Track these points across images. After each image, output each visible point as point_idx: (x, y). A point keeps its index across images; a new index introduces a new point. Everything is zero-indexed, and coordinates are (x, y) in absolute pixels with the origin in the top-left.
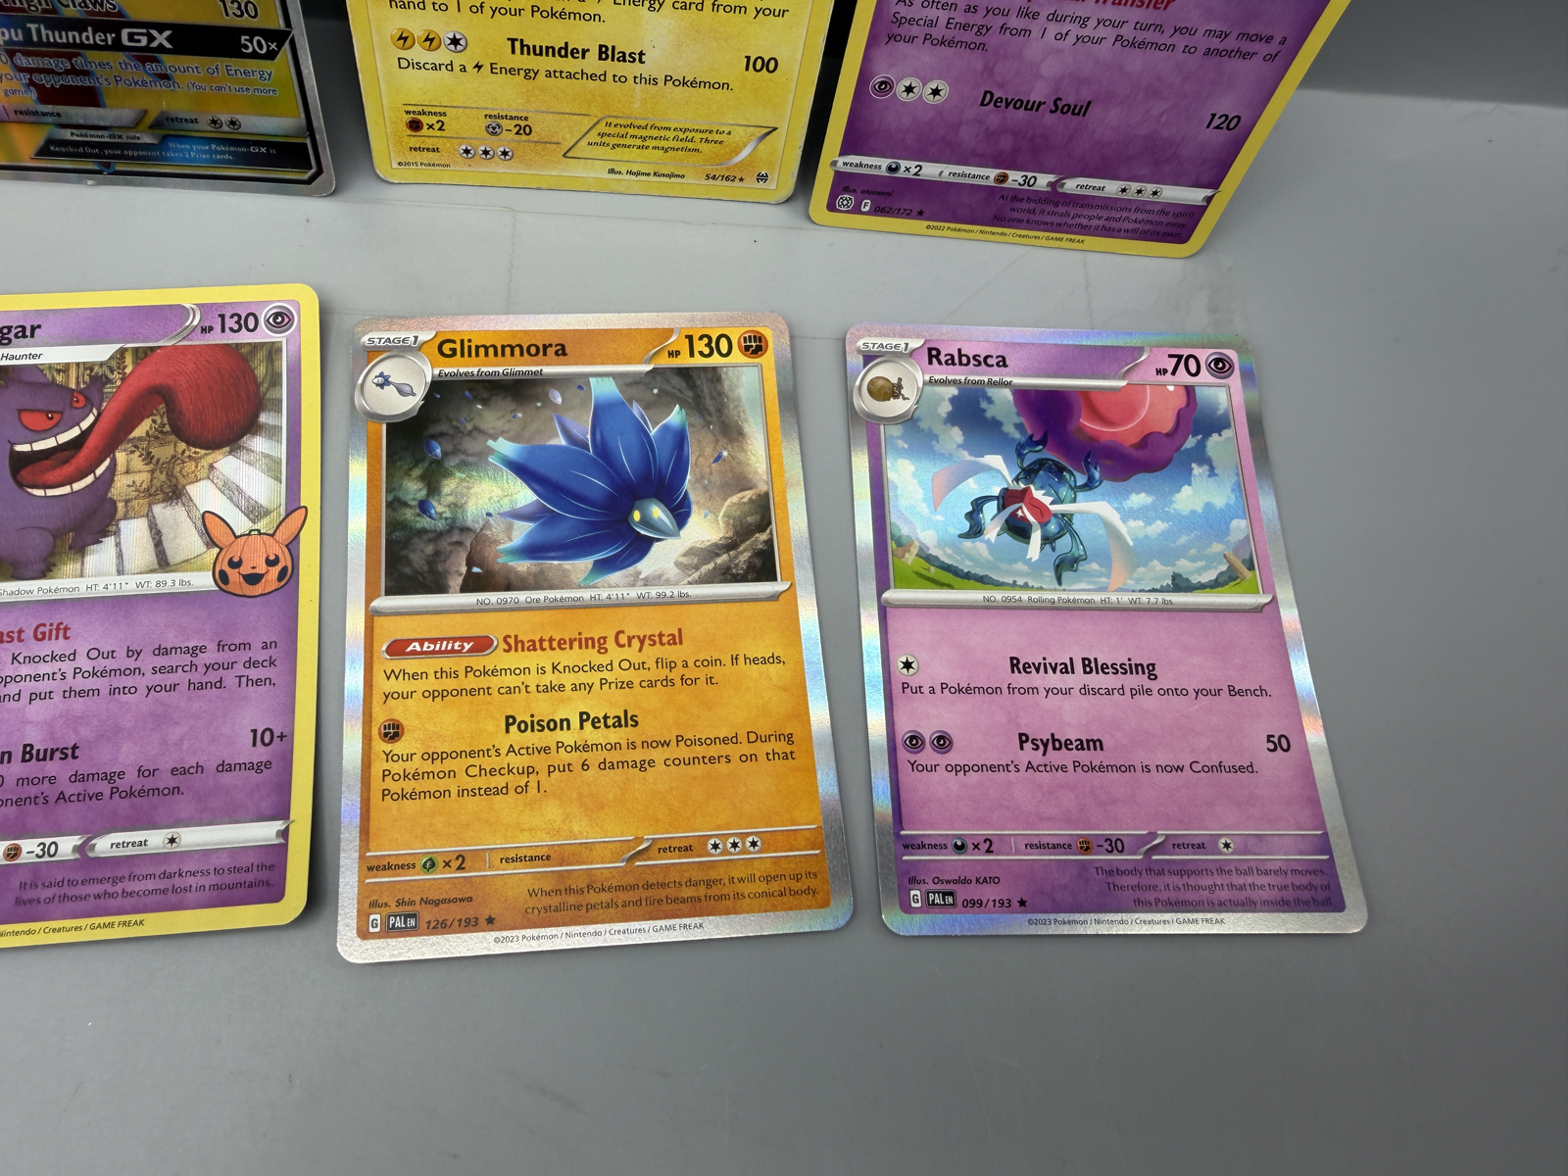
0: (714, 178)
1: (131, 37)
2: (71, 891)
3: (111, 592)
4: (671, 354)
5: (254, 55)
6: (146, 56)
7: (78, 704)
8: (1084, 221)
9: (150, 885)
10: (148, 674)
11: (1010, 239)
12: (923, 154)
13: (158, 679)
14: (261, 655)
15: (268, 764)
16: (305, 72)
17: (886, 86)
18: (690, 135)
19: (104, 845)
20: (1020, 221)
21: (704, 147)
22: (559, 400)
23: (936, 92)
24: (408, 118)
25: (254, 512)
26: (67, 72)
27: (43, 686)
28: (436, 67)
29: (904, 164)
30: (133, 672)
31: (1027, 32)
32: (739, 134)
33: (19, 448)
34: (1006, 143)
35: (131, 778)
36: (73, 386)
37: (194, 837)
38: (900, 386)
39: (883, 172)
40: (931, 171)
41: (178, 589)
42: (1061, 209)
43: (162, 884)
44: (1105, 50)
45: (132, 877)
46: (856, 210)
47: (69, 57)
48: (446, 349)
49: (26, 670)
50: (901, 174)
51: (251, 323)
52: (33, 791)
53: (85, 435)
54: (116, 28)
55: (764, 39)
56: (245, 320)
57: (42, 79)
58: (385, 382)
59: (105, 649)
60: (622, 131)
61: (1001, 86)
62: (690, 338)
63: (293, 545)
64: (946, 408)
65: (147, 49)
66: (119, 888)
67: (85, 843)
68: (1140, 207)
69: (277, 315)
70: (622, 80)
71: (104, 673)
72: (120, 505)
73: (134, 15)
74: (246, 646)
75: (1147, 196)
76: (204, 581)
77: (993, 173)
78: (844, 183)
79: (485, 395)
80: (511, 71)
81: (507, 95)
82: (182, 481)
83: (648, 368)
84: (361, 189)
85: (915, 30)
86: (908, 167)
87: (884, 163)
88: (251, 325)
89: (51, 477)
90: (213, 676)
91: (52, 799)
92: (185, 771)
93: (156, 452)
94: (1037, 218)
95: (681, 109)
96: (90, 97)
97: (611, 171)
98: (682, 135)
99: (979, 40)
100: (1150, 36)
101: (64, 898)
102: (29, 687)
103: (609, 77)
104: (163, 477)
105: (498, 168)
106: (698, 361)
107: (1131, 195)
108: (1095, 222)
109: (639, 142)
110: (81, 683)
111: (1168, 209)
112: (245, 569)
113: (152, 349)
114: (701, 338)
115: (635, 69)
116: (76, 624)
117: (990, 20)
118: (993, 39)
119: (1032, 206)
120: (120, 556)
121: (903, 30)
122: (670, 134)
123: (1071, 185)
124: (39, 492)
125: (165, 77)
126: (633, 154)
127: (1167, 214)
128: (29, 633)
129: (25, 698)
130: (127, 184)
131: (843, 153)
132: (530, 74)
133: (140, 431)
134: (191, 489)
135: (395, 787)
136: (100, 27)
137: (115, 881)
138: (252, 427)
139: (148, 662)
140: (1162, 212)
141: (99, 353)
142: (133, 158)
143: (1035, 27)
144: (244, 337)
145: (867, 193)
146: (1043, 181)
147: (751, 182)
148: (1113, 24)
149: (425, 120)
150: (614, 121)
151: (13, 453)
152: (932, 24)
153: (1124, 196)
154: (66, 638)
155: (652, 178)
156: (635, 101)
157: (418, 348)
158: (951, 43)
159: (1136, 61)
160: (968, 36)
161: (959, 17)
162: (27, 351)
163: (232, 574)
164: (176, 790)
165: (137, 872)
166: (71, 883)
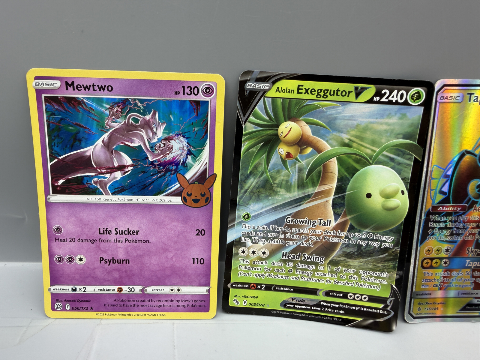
57: (479, 280)
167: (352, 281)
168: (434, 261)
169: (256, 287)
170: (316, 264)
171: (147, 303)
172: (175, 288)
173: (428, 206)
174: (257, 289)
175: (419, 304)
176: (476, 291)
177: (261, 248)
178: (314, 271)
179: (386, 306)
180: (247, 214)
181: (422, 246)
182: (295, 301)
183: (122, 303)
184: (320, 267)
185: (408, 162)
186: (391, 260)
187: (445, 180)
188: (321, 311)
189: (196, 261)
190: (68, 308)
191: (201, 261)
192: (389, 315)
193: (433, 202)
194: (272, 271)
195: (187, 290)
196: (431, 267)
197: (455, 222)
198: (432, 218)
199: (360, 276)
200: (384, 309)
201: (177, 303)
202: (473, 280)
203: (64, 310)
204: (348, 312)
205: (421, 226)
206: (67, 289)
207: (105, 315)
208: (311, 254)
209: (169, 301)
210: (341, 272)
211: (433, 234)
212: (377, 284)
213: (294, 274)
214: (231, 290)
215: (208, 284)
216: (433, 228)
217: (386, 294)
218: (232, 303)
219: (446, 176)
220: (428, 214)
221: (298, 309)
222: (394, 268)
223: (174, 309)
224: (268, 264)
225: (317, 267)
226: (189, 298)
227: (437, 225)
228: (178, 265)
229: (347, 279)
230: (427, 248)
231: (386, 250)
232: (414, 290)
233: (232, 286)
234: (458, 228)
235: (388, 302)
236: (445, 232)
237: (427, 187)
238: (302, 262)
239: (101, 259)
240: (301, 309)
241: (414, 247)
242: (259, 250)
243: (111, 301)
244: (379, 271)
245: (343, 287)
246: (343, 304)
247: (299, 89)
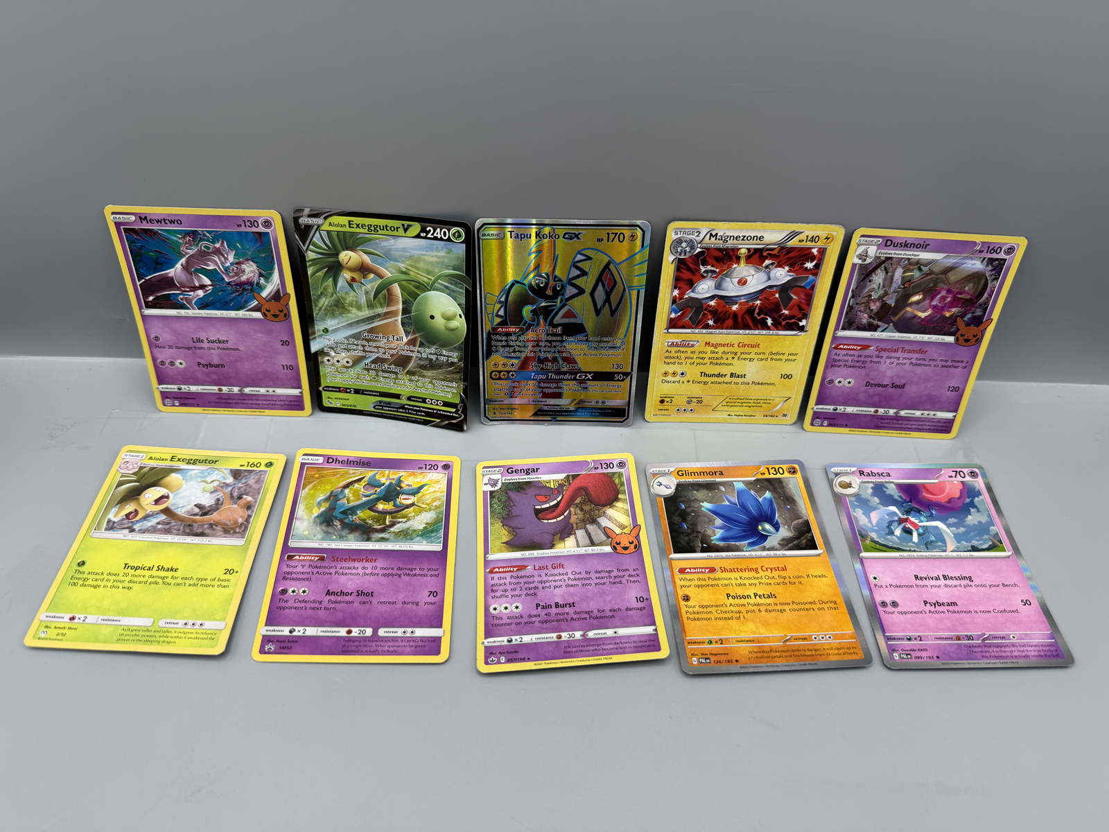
0: (766, 416)
1: (580, 376)
2: (583, 649)
3: (576, 553)
4: (762, 474)
5: (618, 380)
6: (582, 382)
7: (572, 589)
8: (909, 426)
9: (611, 646)
10: (595, 579)
11: (882, 434)
12: (846, 404)
13: (598, 581)
14: (634, 573)
15: (644, 608)
16: (633, 384)
17: (831, 381)
18: (759, 401)
19: (591, 634)
20: (885, 427)
21: (764, 405)
22: (724, 490)
23: (849, 383)
24: (661, 399)
25: (622, 527)
26: (555, 388)
27: (558, 584)
28: (674, 382)
29: (839, 407)
30: (589, 579)
31: (879, 362)
32: (777, 400)
33: (536, 507)
34: (876, 399)
35: (595, 613)
36: (552, 487)
37: (623, 631)
38: (851, 484)
39: (831, 411)
40: (849, 410)
41: (599, 552)
42: (901, 422)
43: (615, 646)
44: (907, 367)
45: (604, 644)
46: (822, 425)
47: (557, 383)
48: (680, 473)
49: (551, 578)
50: (838, 411)
51: (611, 466)
52: (562, 617)
53: (559, 503)
54: (576, 374)
55: (787, 368)
56: (609, 465)
57: (546, 391)
58: (660, 484)
59: (578, 571)
60: (735, 401)
61: (872, 380)
62: (768, 468)
63: (637, 537)
64: (870, 491)
65: (584, 379)
66: (600, 647)
67: (585, 633)
68: (930, 420)
69: (620, 463)
70: (737, 383)
71: (578, 579)
72: (574, 525)
73: (583, 370)
74: (627, 570)
75: (931, 416)
76: (608, 549)
77: (873, 410)
78: (817, 415)
79: (697, 488)
80: (699, 383)
81: (696, 390)
82: (595, 517)
83: (755, 478)
84: (640, 423)
85: (840, 363)
86: (841, 409)
87: (832, 407)
88: (612, 467)
89: (549, 516)
90: (618, 580)
91: (569, 619)
92: (615, 611)
93: (584, 508)
94: (891, 426)
95: (756, 393)
96: (559, 396)
97: (729, 415)
98: (756, 401)
99: (863, 365)
100: (921, 362)
101: (581, 651)
102: (553, 584)
103: (733, 383)
104: (588, 516)
105: (689, 415)
106: (772, 476)
107: (925, 416)
108: (914, 427)
109: (740, 404)
110: (571, 583)
111: (940, 421)
112: (622, 545)
113: (578, 475)
114: (772, 468)
115: (743, 380)
116: (566, 564)
117: (866, 359)
118: (868, 365)
119: (889, 421)
120: (577, 541)
121: (836, 363)
122: (752, 401)
123: (903, 413)
124: (546, 521)
125: (586, 388)
126: (738, 408)
127: (940, 422)
128: (550, 567)
129: (552, 587)
130: (559, 424)
131: (816, 404)
132: (705, 383)
133: (578, 501)
134: (598, 519)
135: (692, 616)
136: (571, 373)
137: (598, 646)
138: (617, 499)
139: (594, 575)
140: (938, 422)
141: (562, 476)
142: (565, 415)
143: (882, 360)
144: (609, 470)
145: (826, 419)
146: (892, 412)
147: (780, 417)
148: (908, 359)
149: (666, 400)
150: (732, 397)
151: (535, 508)
152: (846, 361)
153: (922, 416)
154: (563, 568)
155: (743, 417)
156: (741, 391)
157: (670, 473)
158: (853, 367)
159: (918, 370)
160: (859, 364)
161: (856, 359)
162: (536, 476)
163: (618, 547)
164: (613, 616)
165: (605, 642)
166: (582, 646)
167: (428, 389)
168: (502, 373)
169: (346, 390)
170: (396, 373)
171: (247, 402)
172: (271, 390)
173: (487, 327)
174: (347, 392)
175: (494, 409)
176: (544, 399)
177: (344, 358)
178: (395, 379)
179: (457, 411)
180: (326, 329)
181: (488, 361)
182: (382, 404)
183: (224, 401)
184: (399, 376)
185: (461, 290)
186: (458, 372)
187: (500, 305)
188: (405, 413)
189: (285, 367)
190: (178, 404)
191: (290, 367)
192: (460, 417)
193: (492, 324)
194: (358, 378)
195: (280, 391)
196: (500, 379)
197: (516, 341)
198: (493, 337)
199: (434, 385)
200: (456, 412)
201: (274, 402)
202: (540, 390)
203: (173, 405)
204: (428, 414)
205: (485, 344)
206: (173, 388)
207: (210, 410)
208: (390, 365)
209: (266, 400)
210: (418, 381)
211: (497, 351)
212: (449, 392)
213: (377, 381)
214: (323, 393)
215: (300, 387)
216: (496, 346)
217: (457, 401)
218: (326, 403)
219: (501, 302)
220: (489, 334)
221: (386, 410)
222: (460, 379)
223: (272, 406)
224: (353, 372)
225: (397, 376)
226: (285, 398)
227: (498, 343)
228: (269, 370)
229: (424, 387)
230: (493, 363)
231: (452, 364)
232: (486, 397)
233: (323, 389)
234: (519, 346)
235: (459, 407)
236: (507, 349)
237: (483, 312)
238: (383, 371)
239: (199, 364)
240: (388, 410)
241: (481, 361)
242: (343, 359)
243: (213, 399)
244: (449, 381)
245: (421, 392)
246: (423, 407)
247: (350, 224)
